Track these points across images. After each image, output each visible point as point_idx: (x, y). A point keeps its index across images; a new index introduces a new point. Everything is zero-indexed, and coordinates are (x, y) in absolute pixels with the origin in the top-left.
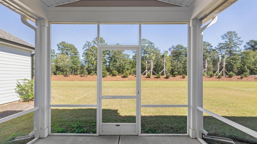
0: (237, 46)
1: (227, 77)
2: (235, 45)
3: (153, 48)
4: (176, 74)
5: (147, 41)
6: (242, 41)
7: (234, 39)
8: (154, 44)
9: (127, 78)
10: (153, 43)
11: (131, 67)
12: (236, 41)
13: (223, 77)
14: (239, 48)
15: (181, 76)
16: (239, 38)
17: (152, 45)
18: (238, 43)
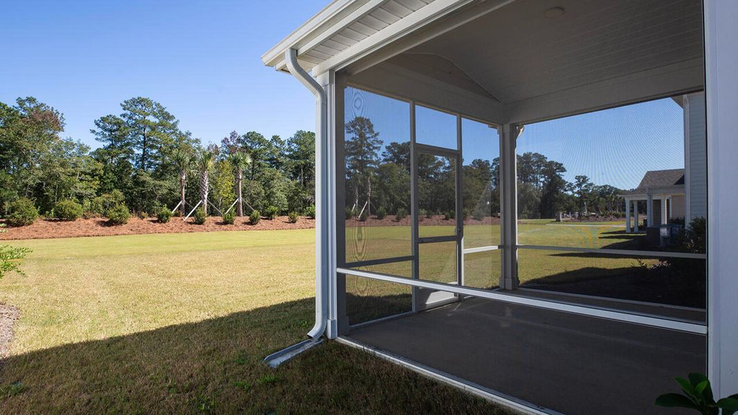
0: (374, 151)
1: (375, 219)
2: (370, 149)
3: (172, 133)
4: (273, 213)
5: (154, 106)
6: (381, 142)
7: (367, 135)
8: (174, 121)
9: (124, 226)
10: (173, 117)
11: (95, 189)
12: (372, 139)
13: (369, 220)
14: (376, 155)
15: (286, 218)
16: (376, 135)
17: (171, 122)
18: (375, 146)
